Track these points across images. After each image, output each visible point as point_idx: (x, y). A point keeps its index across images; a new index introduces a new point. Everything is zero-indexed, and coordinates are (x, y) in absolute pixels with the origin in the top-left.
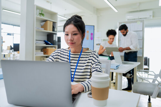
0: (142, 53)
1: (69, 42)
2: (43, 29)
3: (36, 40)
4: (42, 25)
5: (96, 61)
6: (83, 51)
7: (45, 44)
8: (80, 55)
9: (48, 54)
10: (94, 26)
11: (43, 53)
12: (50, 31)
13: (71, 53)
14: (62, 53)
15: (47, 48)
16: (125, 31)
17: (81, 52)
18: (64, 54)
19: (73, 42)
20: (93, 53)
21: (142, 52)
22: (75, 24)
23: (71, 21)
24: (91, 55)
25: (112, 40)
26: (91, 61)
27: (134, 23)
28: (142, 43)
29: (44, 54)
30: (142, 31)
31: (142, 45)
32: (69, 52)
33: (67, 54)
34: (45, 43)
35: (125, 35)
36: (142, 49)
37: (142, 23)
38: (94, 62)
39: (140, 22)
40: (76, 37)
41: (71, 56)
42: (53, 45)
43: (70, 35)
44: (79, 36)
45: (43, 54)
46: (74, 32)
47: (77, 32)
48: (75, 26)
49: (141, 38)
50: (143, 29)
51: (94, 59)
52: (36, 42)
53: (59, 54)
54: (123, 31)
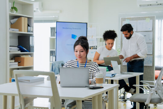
0: (152, 62)
1: (78, 56)
2: (18, 30)
3: (10, 46)
4: (12, 23)
5: (97, 69)
6: (87, 62)
7: (20, 51)
8: (85, 65)
9: (23, 66)
10: (87, 23)
11: (17, 63)
12: (25, 32)
13: (79, 63)
14: (72, 63)
15: (22, 57)
16: (129, 34)
17: (86, 63)
18: (74, 64)
19: (81, 56)
20: (94, 63)
21: (152, 60)
22: (82, 45)
23: (79, 43)
24: (93, 65)
25: (110, 45)
26: (93, 69)
27: (141, 20)
28: (152, 48)
29: (19, 66)
30: (152, 31)
31: (152, 50)
32: (77, 63)
33: (76, 64)
34: (19, 49)
35: (128, 38)
36: (152, 56)
37: (151, 21)
38: (95, 70)
39: (149, 19)
40: (82, 53)
41: (79, 65)
42: (29, 52)
43: (78, 52)
44: (84, 52)
45: (17, 65)
46: (81, 50)
47: (83, 50)
48: (82, 46)
49: (151, 42)
50: (152, 30)
51: (95, 67)
52: (10, 49)
53: (70, 64)
54: (126, 32)
